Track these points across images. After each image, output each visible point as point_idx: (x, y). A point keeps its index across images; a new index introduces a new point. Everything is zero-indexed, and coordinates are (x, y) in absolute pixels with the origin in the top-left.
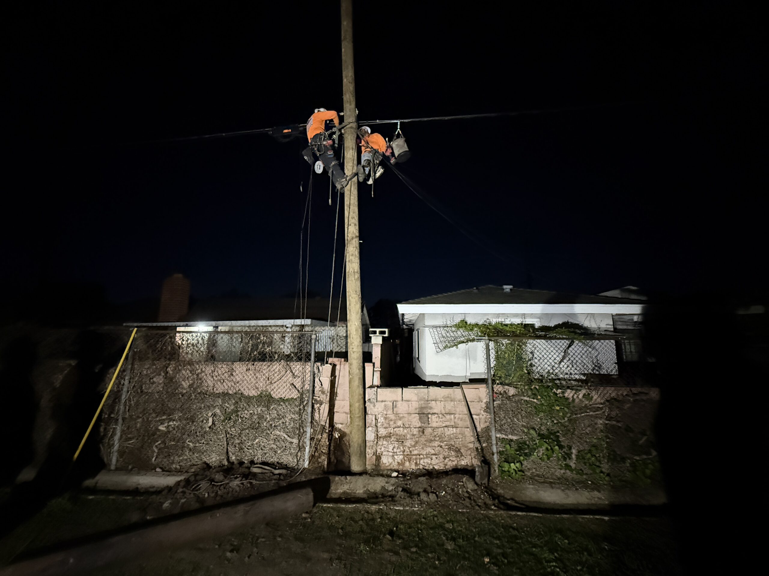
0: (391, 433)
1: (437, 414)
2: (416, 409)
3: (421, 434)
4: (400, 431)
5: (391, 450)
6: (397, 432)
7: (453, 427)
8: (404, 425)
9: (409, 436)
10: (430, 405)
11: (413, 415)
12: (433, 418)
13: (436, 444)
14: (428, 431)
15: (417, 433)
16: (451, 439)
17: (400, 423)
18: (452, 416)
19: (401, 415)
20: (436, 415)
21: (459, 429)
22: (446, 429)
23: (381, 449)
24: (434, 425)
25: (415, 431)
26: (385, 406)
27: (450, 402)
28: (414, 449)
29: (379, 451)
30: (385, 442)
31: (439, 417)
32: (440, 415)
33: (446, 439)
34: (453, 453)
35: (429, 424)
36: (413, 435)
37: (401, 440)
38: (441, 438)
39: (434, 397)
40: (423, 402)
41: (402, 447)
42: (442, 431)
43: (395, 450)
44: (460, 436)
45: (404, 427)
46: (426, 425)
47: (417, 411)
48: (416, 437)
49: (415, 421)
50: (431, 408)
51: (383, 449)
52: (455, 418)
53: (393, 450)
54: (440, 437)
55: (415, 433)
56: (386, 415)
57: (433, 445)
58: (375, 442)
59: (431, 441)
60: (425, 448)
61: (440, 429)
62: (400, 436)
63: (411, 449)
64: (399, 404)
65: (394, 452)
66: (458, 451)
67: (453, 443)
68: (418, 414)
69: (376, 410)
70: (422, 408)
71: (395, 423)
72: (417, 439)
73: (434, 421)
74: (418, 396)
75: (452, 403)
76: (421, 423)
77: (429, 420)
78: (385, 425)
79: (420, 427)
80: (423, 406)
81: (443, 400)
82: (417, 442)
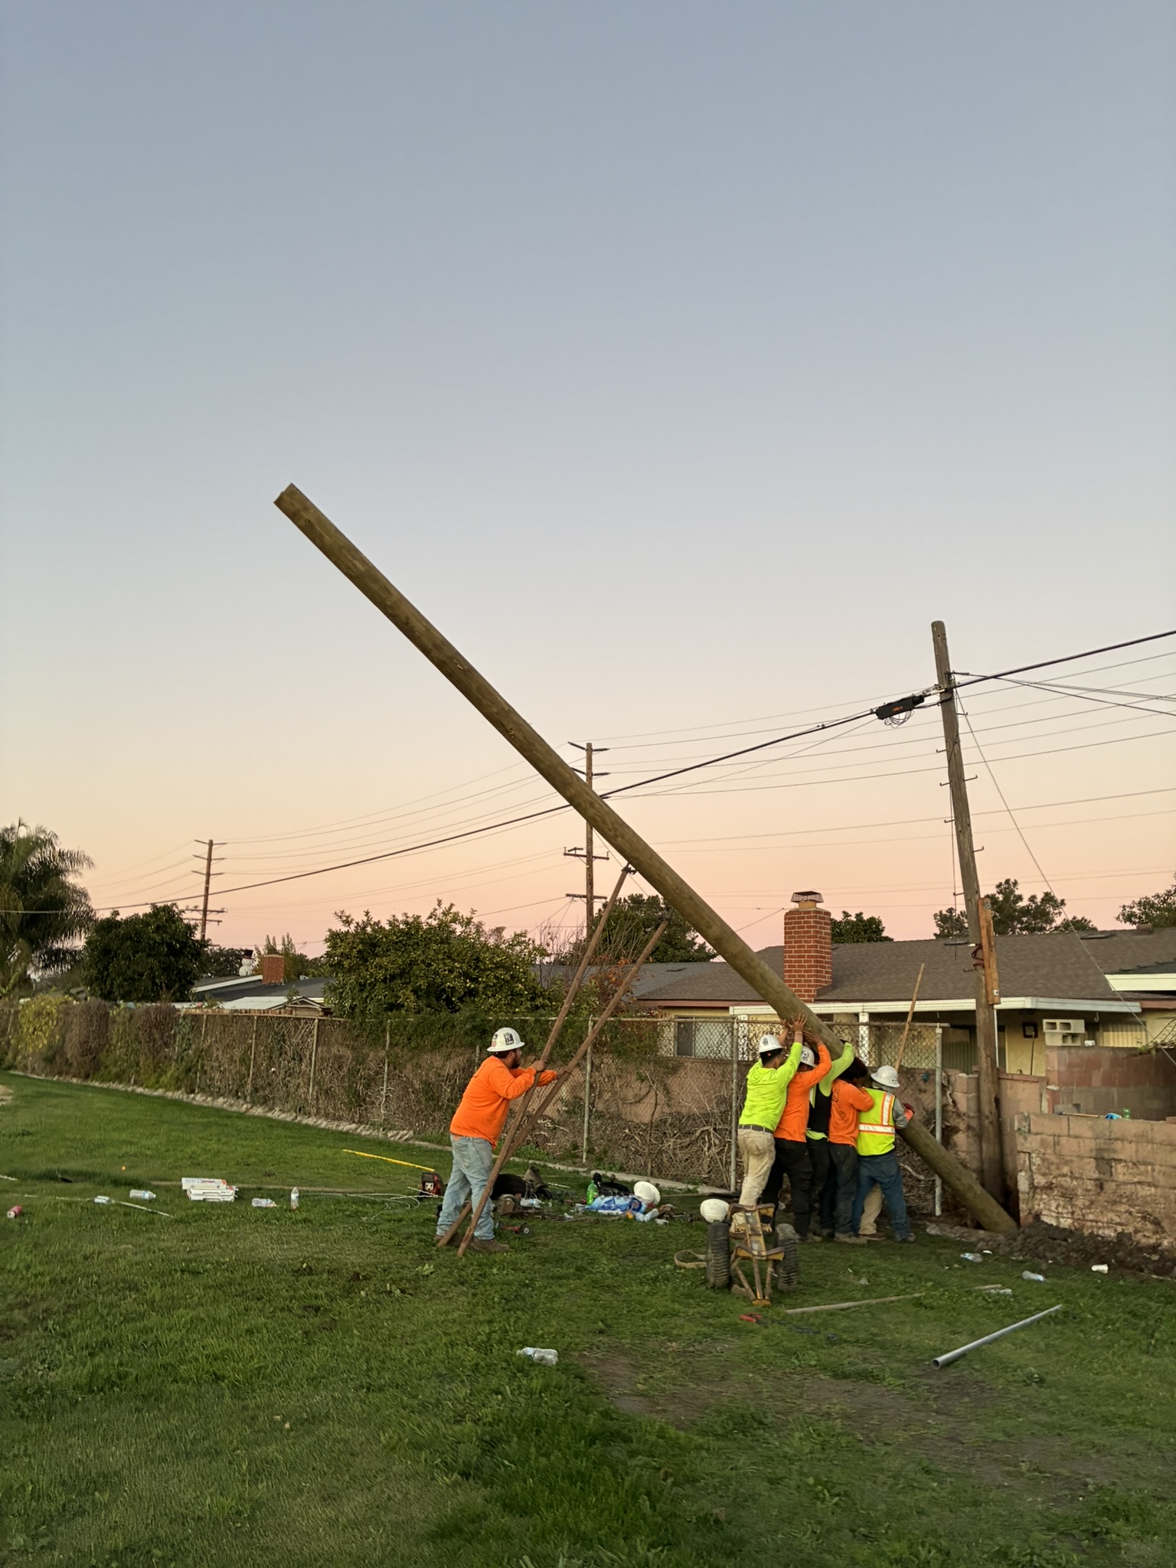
0: (1052, 1183)
1: (1125, 1161)
2: (1091, 1151)
3: (1099, 1190)
4: (1067, 1182)
5: (1053, 1208)
6: (1063, 1183)
7: (1149, 1184)
8: (1071, 1173)
9: (1079, 1192)
10: (1113, 1146)
11: (1087, 1160)
12: (1120, 1168)
13: (1123, 1208)
14: (1110, 1187)
15: (1094, 1188)
16: (1147, 1203)
17: (1066, 1170)
18: (1149, 1168)
19: (1068, 1158)
20: (1123, 1164)
21: (1159, 1189)
22: (1138, 1187)
23: (1039, 1205)
24: (1121, 1178)
25: (1090, 1185)
26: (1043, 1142)
27: (1145, 1144)
28: (1088, 1211)
29: (1036, 1207)
30: (1044, 1196)
31: (1128, 1167)
32: (1130, 1164)
33: (1138, 1202)
34: (1149, 1226)
35: (1111, 1175)
36: (1088, 1191)
37: (1069, 1196)
38: (1131, 1199)
39: (1118, 1135)
40: (1102, 1141)
41: (1069, 1207)
42: (1131, 1188)
43: (1060, 1210)
44: (1162, 1200)
45: (1073, 1178)
46: (1107, 1177)
47: (1094, 1154)
48: (1091, 1193)
49: (1090, 1170)
50: (1115, 1151)
51: (1042, 1206)
52: (1153, 1170)
53: (1057, 1208)
54: (1129, 1198)
55: (1089, 1187)
56: (1044, 1154)
57: (1118, 1209)
58: (1031, 1194)
59: (1114, 1203)
60: (1105, 1212)
61: (1129, 1186)
62: (1066, 1189)
63: (1084, 1211)
64: (1063, 1140)
65: (1058, 1213)
66: (1157, 1223)
67: (1150, 1210)
68: (1095, 1159)
69: (1028, 1145)
70: (1099, 1150)
71: (1058, 1168)
72: (1093, 1198)
73: (1120, 1172)
74: (1093, 1130)
75: (1150, 1146)
76: (1100, 1173)
77: (1113, 1170)
78: (1043, 1170)
79: (1097, 1179)
80: (1103, 1146)
81: (1134, 1139)
82: (1092, 1202)
